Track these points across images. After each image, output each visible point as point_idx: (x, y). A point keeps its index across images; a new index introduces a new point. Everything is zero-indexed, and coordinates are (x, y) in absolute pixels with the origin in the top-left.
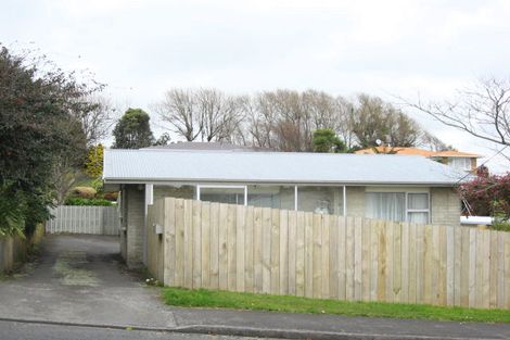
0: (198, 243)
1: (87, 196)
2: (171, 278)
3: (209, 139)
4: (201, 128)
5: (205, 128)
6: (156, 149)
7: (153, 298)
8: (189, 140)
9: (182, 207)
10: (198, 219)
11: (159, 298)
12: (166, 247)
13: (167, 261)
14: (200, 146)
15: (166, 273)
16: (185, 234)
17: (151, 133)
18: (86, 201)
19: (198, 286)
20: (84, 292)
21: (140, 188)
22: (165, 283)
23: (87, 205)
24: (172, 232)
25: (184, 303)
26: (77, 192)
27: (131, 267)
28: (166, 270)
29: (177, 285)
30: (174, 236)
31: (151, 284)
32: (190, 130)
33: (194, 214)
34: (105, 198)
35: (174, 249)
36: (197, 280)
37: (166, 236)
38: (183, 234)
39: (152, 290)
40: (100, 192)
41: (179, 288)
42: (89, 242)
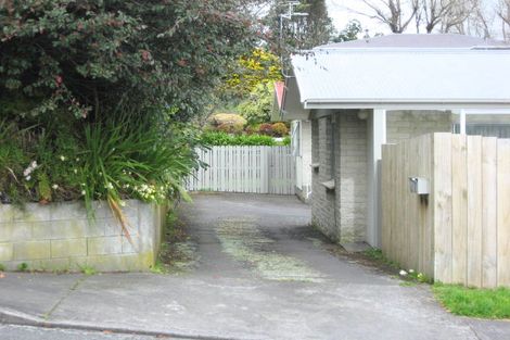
0: (491, 210)
1: (231, 129)
2: (446, 270)
3: (430, 28)
4: (416, 9)
5: (421, 9)
6: (342, 47)
7: (424, 303)
8: (394, 30)
9: (465, 149)
10: (491, 168)
11: (436, 304)
12: (438, 217)
13: (438, 239)
14: (415, 41)
15: (438, 260)
16: (470, 194)
17: (329, 21)
18: (231, 137)
19: (491, 283)
20: (310, 292)
21: (362, 116)
22: (437, 277)
23: (233, 144)
24: (448, 192)
25: (482, 312)
26: (216, 124)
27: (350, 249)
28: (437, 256)
29: (456, 280)
30: (450, 198)
31: (410, 278)
32: (396, 14)
33: (483, 160)
34: (262, 132)
35: (450, 220)
36: (491, 273)
37: (438, 199)
38: (465, 195)
39: (414, 288)
40: (251, 122)
41: (461, 285)
42: (250, 206)
